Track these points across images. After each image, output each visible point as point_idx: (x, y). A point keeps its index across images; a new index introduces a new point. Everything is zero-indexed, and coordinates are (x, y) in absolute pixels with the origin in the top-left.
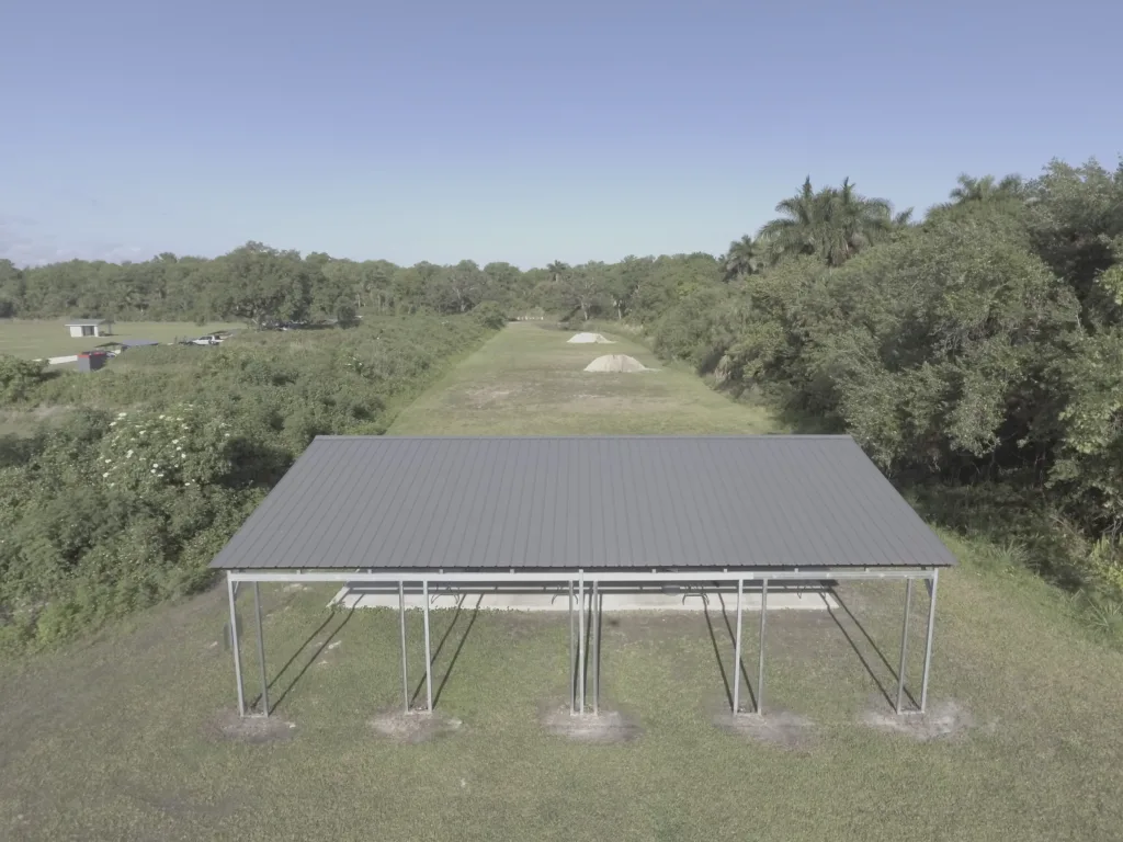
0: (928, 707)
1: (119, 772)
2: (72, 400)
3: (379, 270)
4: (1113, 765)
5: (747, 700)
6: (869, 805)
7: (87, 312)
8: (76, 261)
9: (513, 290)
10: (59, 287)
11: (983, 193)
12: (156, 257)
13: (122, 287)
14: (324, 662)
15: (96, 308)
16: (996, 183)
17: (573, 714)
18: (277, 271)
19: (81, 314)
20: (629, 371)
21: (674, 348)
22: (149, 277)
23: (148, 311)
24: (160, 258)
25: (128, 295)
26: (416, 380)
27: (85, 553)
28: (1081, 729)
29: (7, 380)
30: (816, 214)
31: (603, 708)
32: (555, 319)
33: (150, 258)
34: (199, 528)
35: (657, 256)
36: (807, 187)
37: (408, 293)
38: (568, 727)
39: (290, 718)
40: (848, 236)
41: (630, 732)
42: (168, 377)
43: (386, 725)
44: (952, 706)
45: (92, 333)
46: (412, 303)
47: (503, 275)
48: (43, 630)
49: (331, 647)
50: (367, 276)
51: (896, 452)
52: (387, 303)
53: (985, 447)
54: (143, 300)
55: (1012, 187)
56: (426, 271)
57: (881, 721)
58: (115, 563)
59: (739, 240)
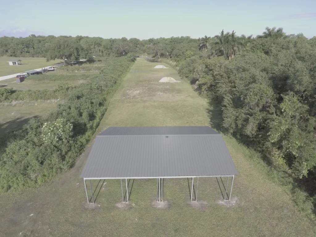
0: (231, 199)
1: (66, 218)
2: (21, 99)
3: (98, 41)
4: (264, 213)
5: (194, 198)
6: (215, 223)
7: (12, 54)
8: (5, 37)
9: (138, 47)
10: (2, 46)
11: (272, 34)
12: (30, 36)
13: (21, 46)
14: (104, 189)
15: (14, 53)
16: (276, 30)
17: (158, 202)
18: (69, 47)
19: (10, 55)
20: (172, 82)
21: (184, 75)
22: (28, 43)
23: (30, 53)
24: (31, 36)
25: (23, 49)
26: (114, 88)
27: (44, 162)
28: (261, 204)
29: (2, 94)
30: (224, 41)
31: (164, 200)
32: (150, 57)
33: (28, 36)
34: (68, 151)
35: (180, 37)
36: (223, 32)
37: (107, 49)
38: (157, 205)
39: (99, 204)
40: (233, 48)
41: (170, 206)
42: (47, 92)
43: (119, 205)
44: (236, 198)
45: (16, 64)
46: (108, 52)
47: (135, 42)
48: (39, 181)
49: (104, 184)
50: (95, 43)
51: (234, 130)
52: (101, 52)
53: (253, 135)
54: (28, 50)
55: (280, 31)
56: (112, 41)
57: (221, 202)
58: (51, 163)
59: (204, 37)
